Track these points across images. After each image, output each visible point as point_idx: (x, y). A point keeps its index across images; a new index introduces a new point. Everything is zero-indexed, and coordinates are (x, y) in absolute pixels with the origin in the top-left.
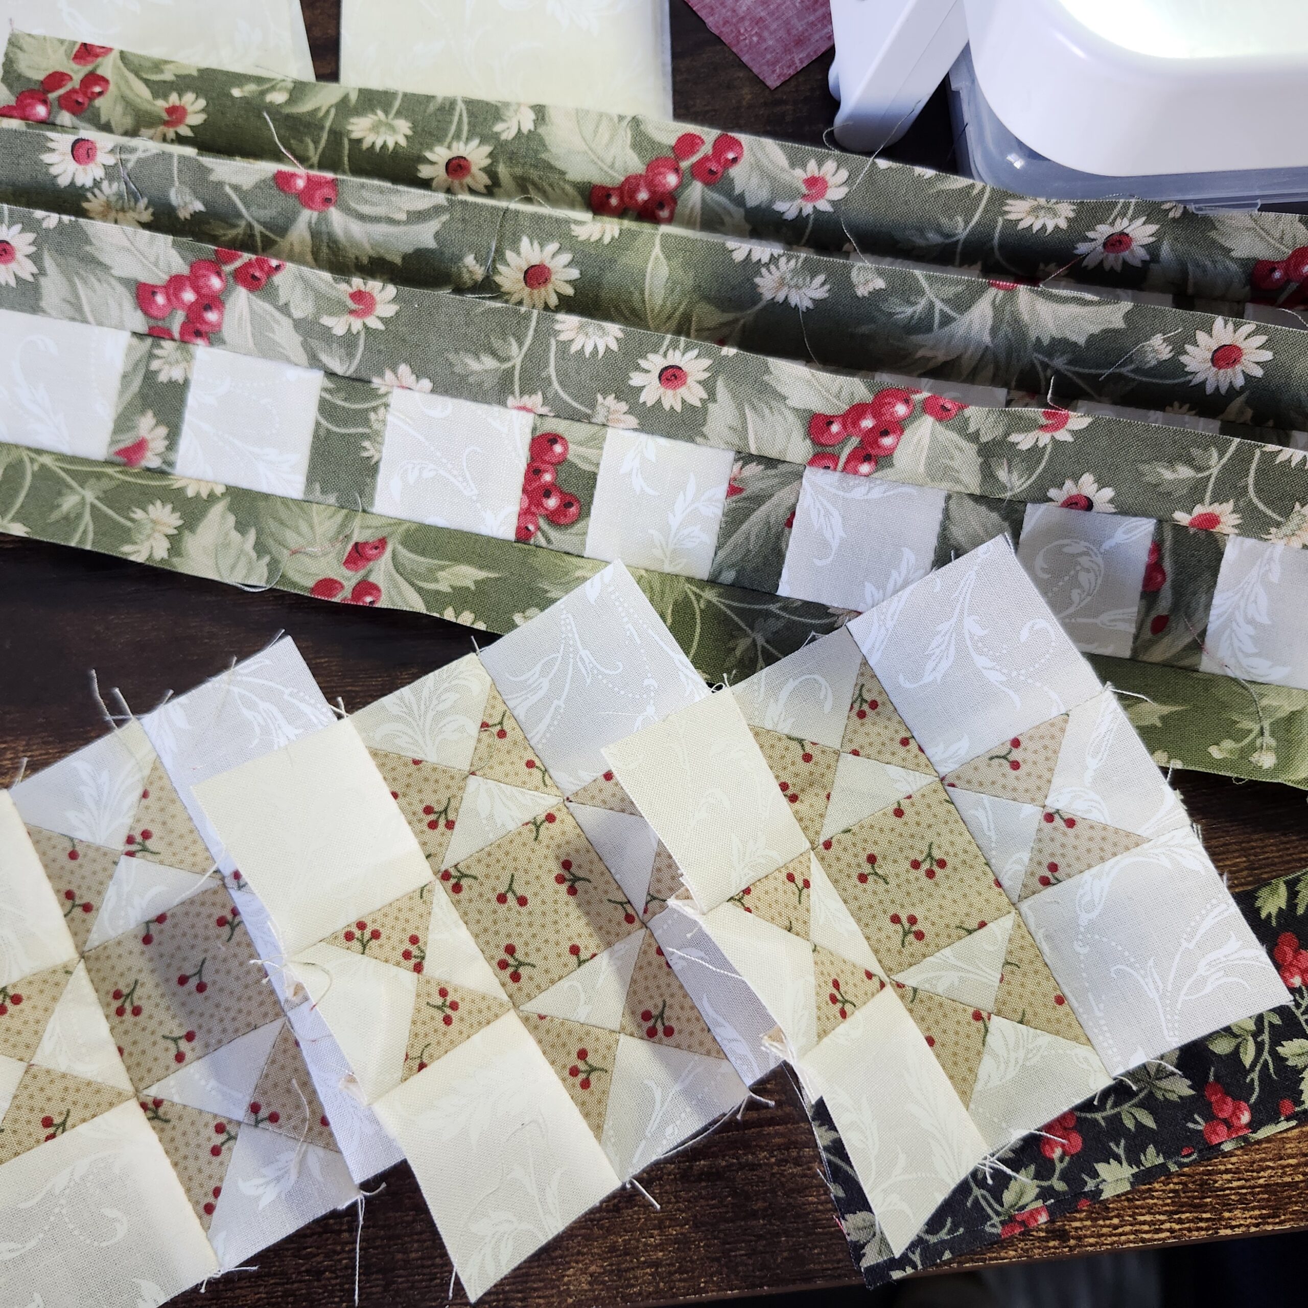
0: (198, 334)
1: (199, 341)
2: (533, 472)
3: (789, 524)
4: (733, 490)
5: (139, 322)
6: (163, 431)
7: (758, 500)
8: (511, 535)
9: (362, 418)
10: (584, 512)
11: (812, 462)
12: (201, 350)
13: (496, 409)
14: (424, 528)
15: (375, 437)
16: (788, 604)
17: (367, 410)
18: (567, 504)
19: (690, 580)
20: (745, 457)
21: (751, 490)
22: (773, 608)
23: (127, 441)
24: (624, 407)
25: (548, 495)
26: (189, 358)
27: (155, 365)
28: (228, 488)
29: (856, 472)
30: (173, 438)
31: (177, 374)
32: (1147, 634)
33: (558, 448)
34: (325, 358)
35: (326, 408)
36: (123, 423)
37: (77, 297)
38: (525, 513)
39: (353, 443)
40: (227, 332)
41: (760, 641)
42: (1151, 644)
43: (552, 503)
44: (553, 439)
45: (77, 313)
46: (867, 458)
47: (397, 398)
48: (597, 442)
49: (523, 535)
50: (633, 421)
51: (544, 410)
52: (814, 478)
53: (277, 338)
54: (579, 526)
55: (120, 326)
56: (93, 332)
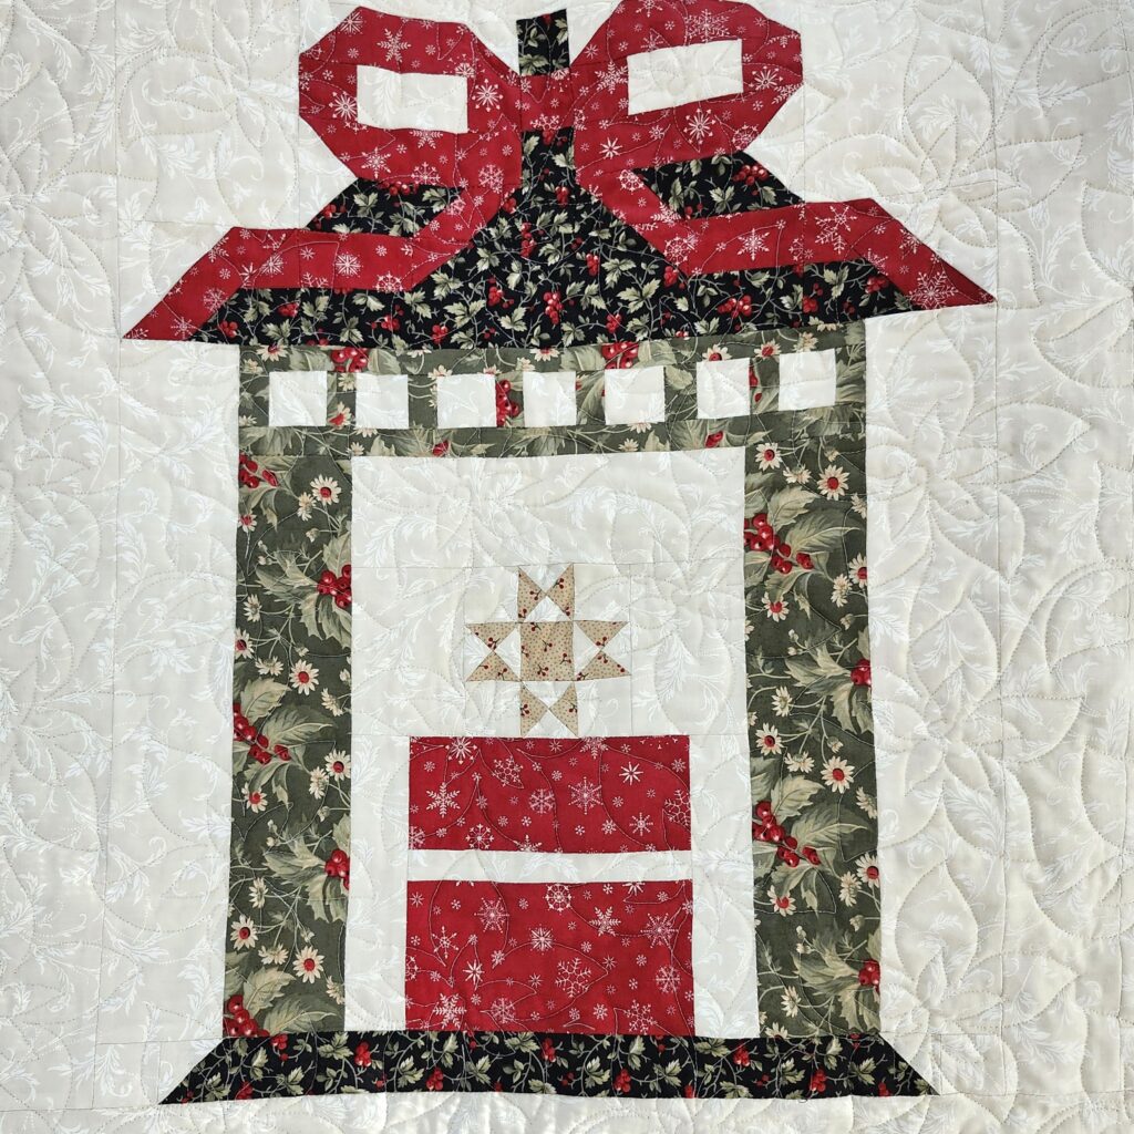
0: (357, 367)
1: (357, 371)
2: (499, 397)
3: (603, 394)
4: (577, 387)
5: (331, 366)
6: (348, 410)
7: (588, 388)
8: (495, 425)
9: (427, 391)
10: (521, 409)
11: (606, 368)
12: (358, 375)
13: (479, 374)
14: (460, 430)
15: (434, 398)
16: (610, 428)
17: (428, 388)
18: (514, 408)
19: (569, 427)
20: (580, 374)
21: (585, 384)
22: (604, 430)
23: (334, 415)
24: (528, 361)
25: (507, 405)
26: (354, 379)
27: (340, 384)
28: (378, 430)
29: (625, 367)
30: (353, 412)
31: (350, 387)
32: (754, 403)
33: (506, 386)
34: (408, 369)
35: (411, 389)
36: (330, 408)
37: (306, 359)
38: (499, 414)
39: (426, 402)
40: (369, 367)
41: (601, 445)
42: (756, 407)
43: (509, 408)
44: (503, 383)
45: (306, 368)
46: (628, 360)
47: (439, 381)
48: (518, 378)
49: (500, 423)
50: (533, 367)
51: (498, 372)
52: (610, 373)
53: (388, 364)
54: (520, 415)
55: (322, 369)
56: (311, 374)
